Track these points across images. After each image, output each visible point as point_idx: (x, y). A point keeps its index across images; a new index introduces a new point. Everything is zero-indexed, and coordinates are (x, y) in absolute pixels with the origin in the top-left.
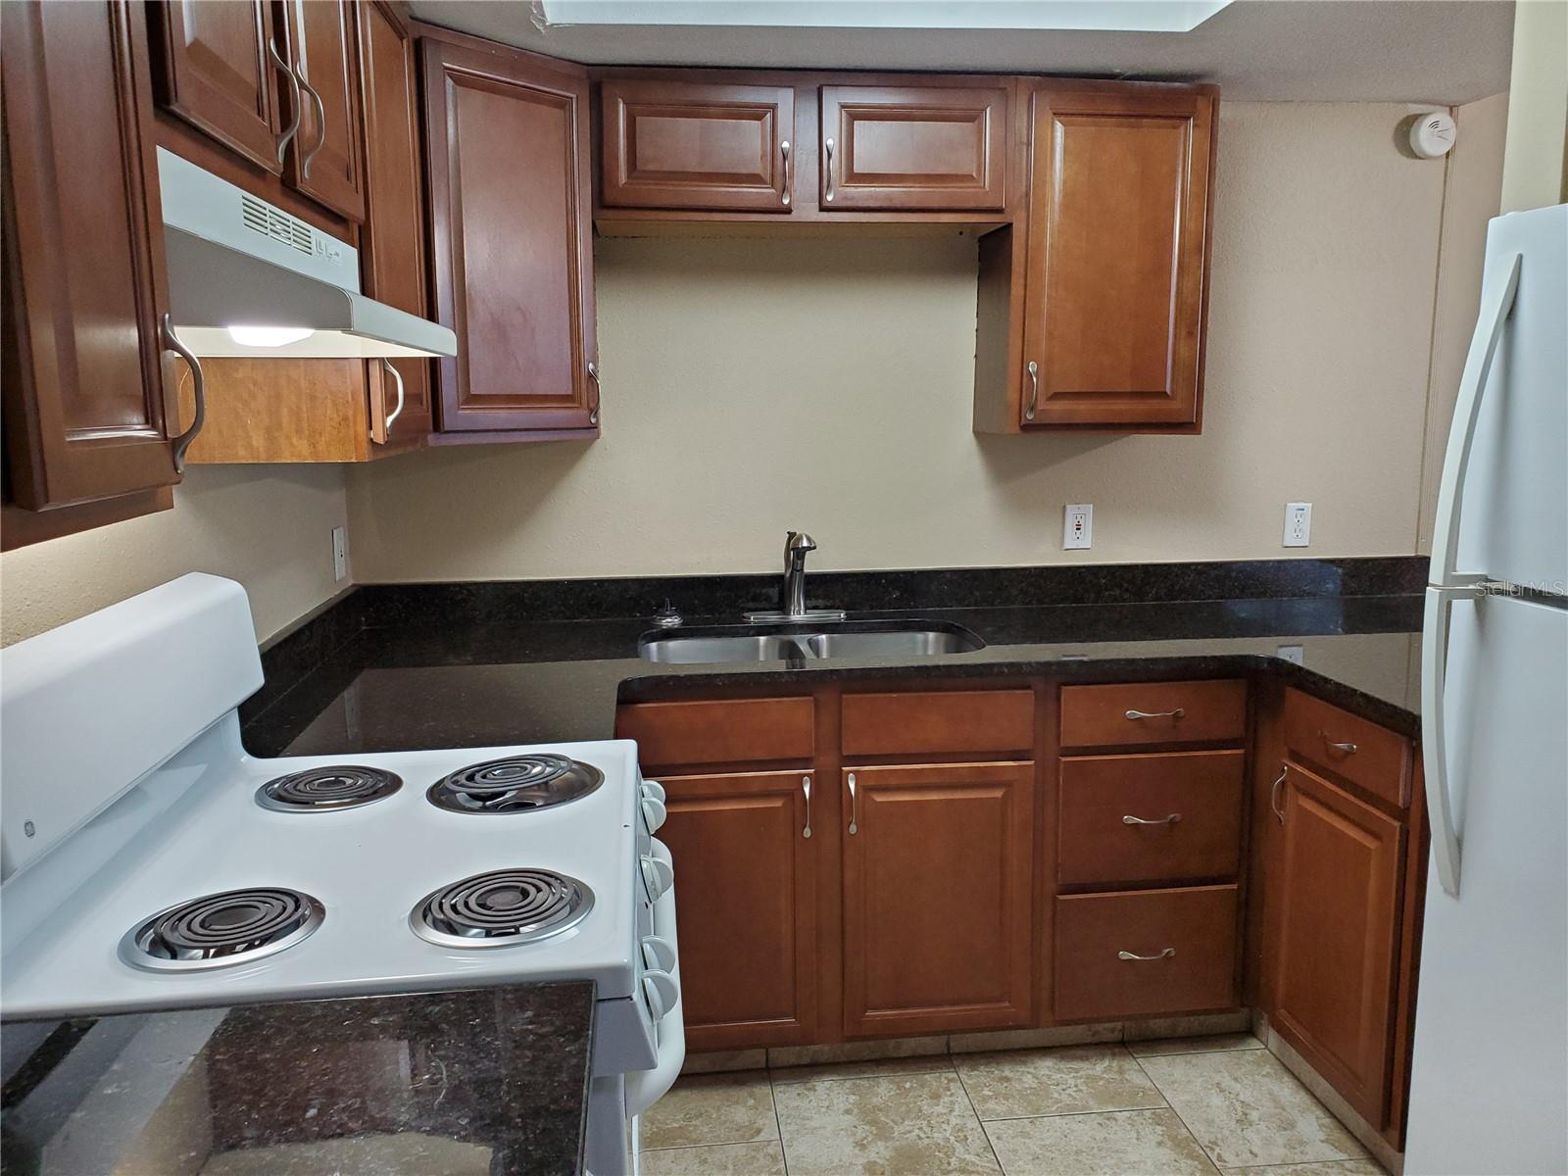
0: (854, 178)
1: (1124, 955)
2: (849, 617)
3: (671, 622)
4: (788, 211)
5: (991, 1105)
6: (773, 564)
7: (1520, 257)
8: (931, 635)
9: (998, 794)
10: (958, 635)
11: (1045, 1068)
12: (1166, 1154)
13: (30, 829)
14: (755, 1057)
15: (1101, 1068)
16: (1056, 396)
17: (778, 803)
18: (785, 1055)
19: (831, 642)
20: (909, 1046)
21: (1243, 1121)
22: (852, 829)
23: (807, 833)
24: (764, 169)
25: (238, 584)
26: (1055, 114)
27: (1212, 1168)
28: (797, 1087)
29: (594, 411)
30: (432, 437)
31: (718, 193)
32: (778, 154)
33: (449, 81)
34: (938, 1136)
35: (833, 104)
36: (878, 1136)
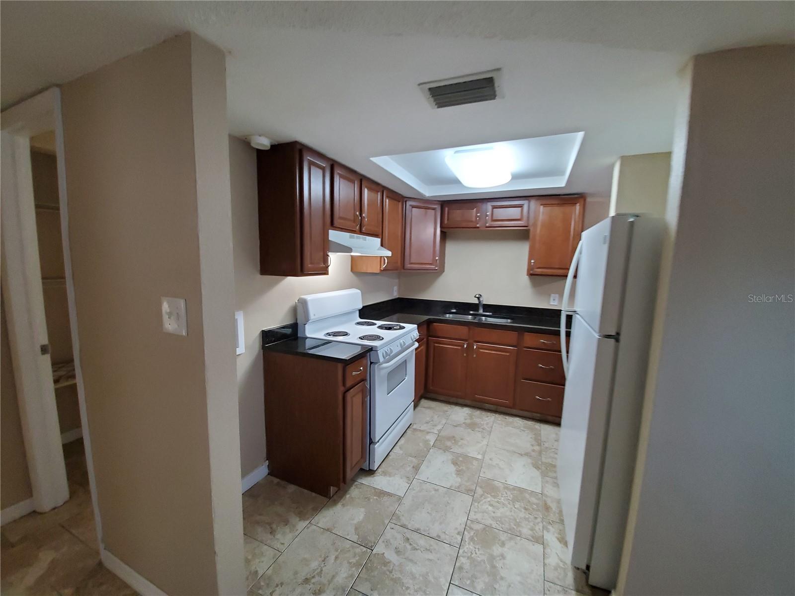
0: (493, 220)
1: (537, 397)
2: (493, 314)
3: (454, 311)
4: (478, 228)
5: (498, 421)
6: (476, 301)
7: (584, 241)
8: (509, 320)
9: (508, 354)
10: (515, 320)
11: (517, 420)
12: (531, 440)
13: (314, 315)
14: (454, 401)
15: (530, 423)
16: (539, 268)
17: (459, 348)
18: (461, 401)
19: (485, 319)
20: (487, 406)
22: (475, 356)
23: (465, 355)
24: (474, 219)
25: (359, 291)
26: (541, 205)
27: (539, 445)
28: (460, 408)
29: (436, 267)
30: (403, 271)
31: (464, 225)
32: (477, 216)
33: (411, 207)
34: (482, 423)
35: (489, 206)
36: (471, 419)
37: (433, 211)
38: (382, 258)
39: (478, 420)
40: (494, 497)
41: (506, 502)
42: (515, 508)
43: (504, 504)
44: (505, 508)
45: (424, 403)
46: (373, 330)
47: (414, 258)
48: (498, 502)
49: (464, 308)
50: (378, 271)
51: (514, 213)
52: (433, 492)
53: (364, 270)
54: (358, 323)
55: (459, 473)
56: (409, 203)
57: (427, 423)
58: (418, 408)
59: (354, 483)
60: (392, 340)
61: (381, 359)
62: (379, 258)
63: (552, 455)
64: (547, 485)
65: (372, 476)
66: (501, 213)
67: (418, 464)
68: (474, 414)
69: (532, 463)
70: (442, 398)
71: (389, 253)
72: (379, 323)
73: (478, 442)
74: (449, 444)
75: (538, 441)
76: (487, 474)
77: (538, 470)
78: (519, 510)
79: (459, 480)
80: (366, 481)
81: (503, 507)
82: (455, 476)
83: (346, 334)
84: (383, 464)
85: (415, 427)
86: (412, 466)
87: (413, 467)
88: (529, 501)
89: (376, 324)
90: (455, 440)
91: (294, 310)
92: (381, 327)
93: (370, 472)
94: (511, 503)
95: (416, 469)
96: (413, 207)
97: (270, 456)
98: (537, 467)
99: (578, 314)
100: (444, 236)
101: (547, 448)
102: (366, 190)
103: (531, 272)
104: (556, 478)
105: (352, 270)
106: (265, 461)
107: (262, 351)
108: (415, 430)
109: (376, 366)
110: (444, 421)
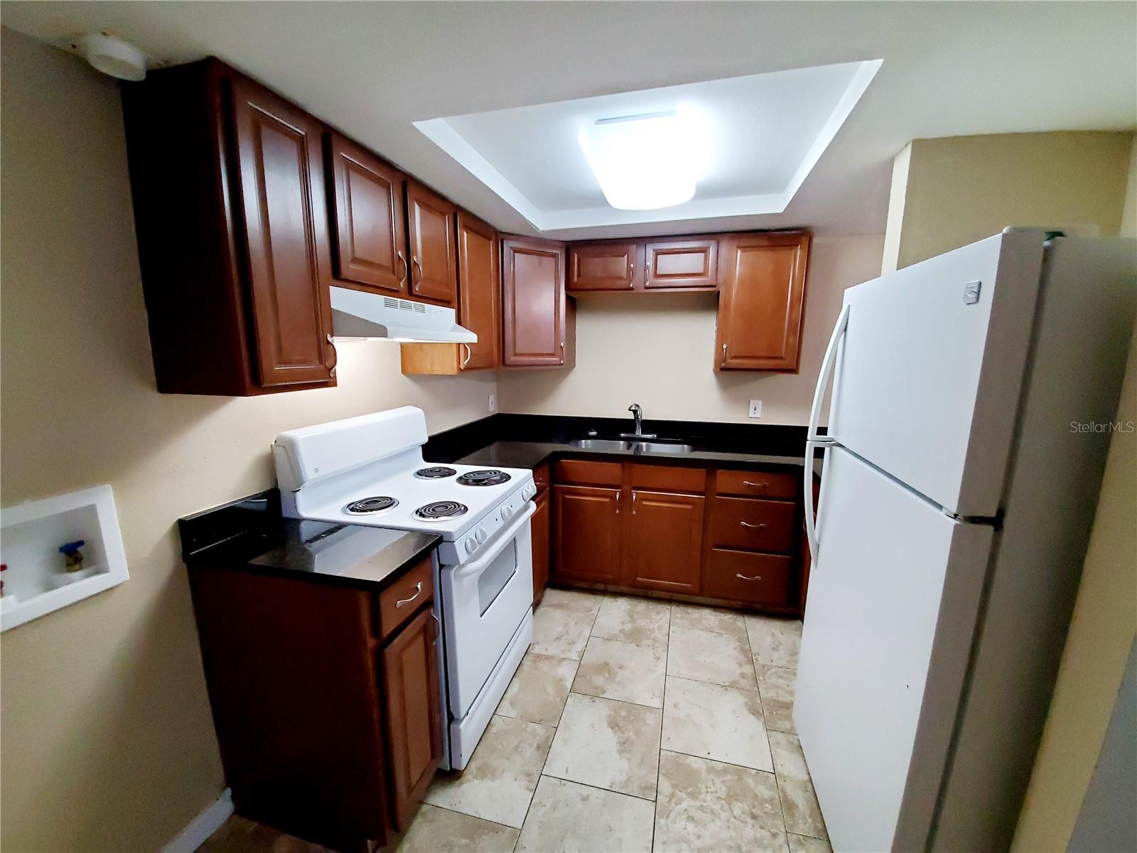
0: (657, 276)
1: (739, 575)
2: (657, 437)
3: (594, 433)
4: (632, 289)
5: (677, 621)
6: (631, 416)
7: (849, 306)
8: (686, 446)
9: (689, 507)
10: (696, 447)
11: (706, 613)
12: (736, 653)
13: (317, 470)
14: (601, 587)
15: (728, 618)
16: (735, 357)
17: (607, 500)
18: (612, 588)
19: (647, 446)
20: (656, 594)
21: (775, 649)
22: (634, 513)
23: (617, 512)
24: (624, 274)
25: (421, 410)
26: (738, 248)
27: (751, 662)
28: (612, 600)
29: (562, 359)
30: (502, 367)
31: (608, 284)
32: (629, 269)
33: (512, 252)
34: (652, 626)
35: (650, 250)
36: (630, 621)
37: (552, 260)
38: (462, 348)
39: (642, 623)
40: (693, 796)
41: (717, 807)
42: (735, 818)
43: (713, 812)
44: (717, 822)
45: (552, 596)
46: (446, 489)
47: (522, 344)
48: (701, 808)
49: (609, 428)
50: (454, 371)
51: (691, 263)
52: (580, 805)
53: (427, 368)
54: (421, 473)
55: (624, 747)
56: (508, 245)
57: (558, 638)
58: (541, 609)
59: (420, 808)
60: (486, 509)
61: (462, 556)
62: (455, 347)
63: (773, 681)
64: (778, 750)
65: (458, 782)
66: (669, 264)
67: (548, 738)
68: (637, 610)
69: (746, 703)
70: (582, 585)
71: (472, 337)
72: (462, 469)
73: (650, 670)
74: (599, 680)
75: (748, 655)
76: (674, 742)
77: (758, 719)
78: (742, 822)
79: (624, 765)
80: (444, 798)
81: (713, 821)
82: (617, 756)
83: (388, 503)
84: (479, 747)
85: (536, 650)
86: (535, 746)
87: (538, 748)
88: (756, 796)
89: (454, 472)
90: (609, 672)
91: (269, 464)
92: (464, 480)
93: (452, 776)
94: (726, 807)
95: (544, 749)
96: (516, 251)
97: (232, 779)
98: (754, 711)
99: (841, 446)
100: (572, 305)
101: (763, 666)
102: (417, 207)
103: (723, 365)
104: (791, 732)
105: (404, 371)
106: (224, 789)
107: (185, 566)
108: (538, 657)
109: (452, 572)
110: (587, 633)
